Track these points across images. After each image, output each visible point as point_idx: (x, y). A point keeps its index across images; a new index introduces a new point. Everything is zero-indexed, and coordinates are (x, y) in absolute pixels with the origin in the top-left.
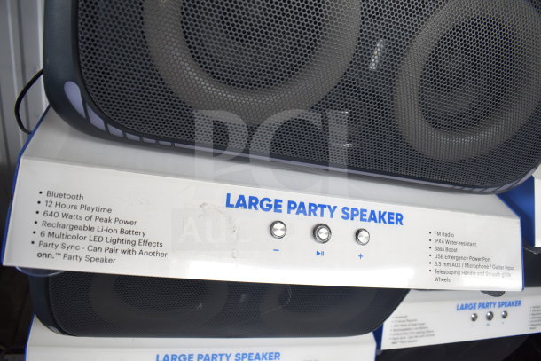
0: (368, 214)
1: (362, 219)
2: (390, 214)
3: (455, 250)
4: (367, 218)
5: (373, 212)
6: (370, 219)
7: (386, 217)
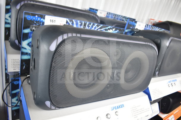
0: (116, 107)
1: (116, 109)
2: (121, 105)
3: (136, 109)
4: (116, 108)
5: (117, 106)
6: (117, 108)
7: (120, 106)
